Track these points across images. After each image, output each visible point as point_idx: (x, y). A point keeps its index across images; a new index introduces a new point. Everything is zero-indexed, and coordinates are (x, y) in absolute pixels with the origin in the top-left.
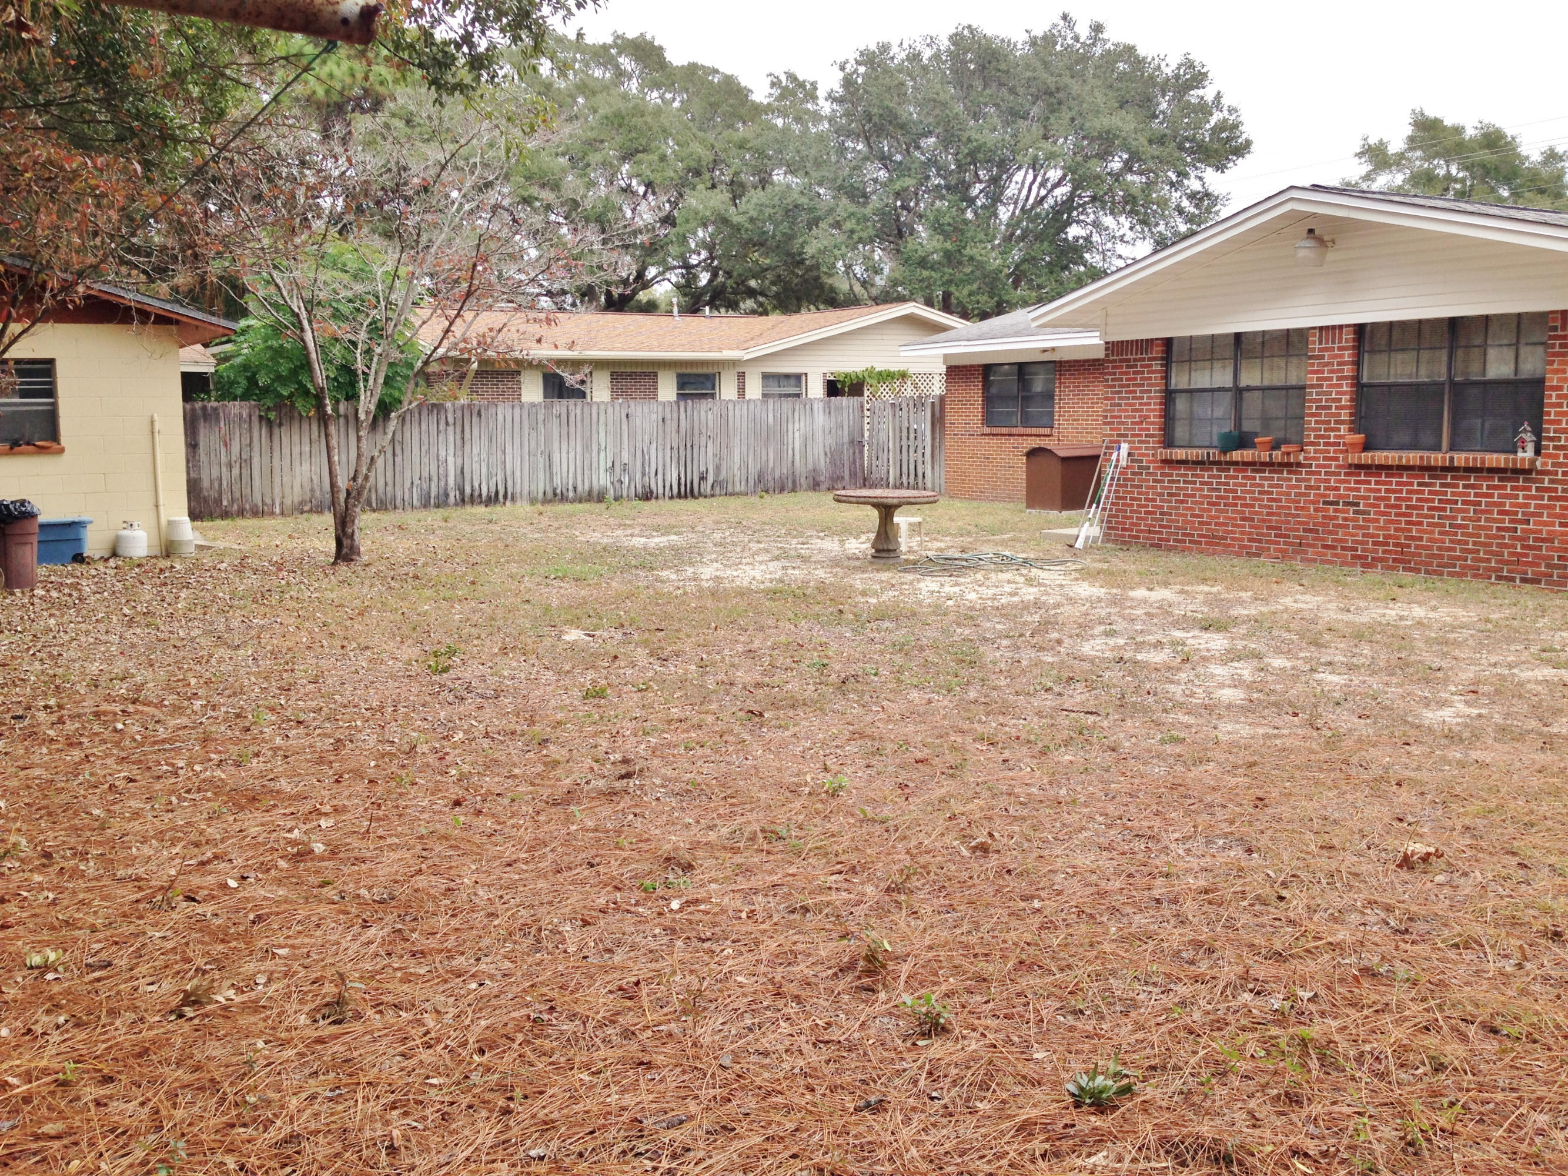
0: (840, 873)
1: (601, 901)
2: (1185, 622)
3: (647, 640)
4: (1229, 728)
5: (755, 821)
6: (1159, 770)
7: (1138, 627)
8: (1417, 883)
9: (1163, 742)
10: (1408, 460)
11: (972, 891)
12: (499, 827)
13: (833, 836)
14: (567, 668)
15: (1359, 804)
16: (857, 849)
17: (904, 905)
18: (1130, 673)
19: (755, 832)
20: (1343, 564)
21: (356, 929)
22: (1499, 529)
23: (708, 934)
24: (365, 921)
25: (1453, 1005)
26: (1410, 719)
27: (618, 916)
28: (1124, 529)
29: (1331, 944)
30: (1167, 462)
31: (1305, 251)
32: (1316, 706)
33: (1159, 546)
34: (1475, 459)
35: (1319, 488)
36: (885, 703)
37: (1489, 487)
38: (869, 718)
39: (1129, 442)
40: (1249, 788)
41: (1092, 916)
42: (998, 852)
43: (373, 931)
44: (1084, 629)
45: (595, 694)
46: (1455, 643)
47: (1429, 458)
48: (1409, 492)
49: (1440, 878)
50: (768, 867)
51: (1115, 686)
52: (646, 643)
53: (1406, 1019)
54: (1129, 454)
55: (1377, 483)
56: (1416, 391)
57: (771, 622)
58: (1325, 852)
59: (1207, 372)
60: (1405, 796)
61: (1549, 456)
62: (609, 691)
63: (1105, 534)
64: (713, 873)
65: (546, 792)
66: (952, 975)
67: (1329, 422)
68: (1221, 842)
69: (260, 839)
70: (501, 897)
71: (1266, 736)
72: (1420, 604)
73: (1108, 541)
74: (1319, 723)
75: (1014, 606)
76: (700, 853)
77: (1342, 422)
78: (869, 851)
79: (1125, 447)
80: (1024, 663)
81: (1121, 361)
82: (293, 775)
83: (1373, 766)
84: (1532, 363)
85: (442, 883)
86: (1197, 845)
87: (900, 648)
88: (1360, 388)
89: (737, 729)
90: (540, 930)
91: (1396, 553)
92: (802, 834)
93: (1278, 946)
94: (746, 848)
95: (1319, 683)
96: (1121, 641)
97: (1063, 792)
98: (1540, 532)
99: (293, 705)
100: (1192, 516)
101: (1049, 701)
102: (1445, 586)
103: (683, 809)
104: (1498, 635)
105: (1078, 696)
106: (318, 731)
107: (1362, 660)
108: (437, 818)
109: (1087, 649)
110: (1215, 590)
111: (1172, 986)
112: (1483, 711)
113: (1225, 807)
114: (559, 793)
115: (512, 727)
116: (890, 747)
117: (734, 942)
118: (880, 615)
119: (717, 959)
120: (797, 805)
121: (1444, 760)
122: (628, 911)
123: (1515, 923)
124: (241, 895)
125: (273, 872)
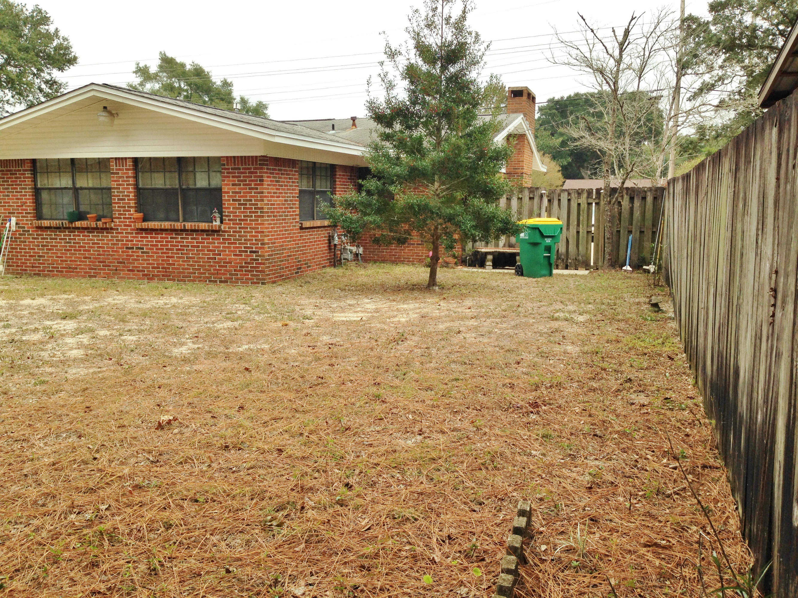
2: (53, 316)
4: (74, 371)
6: (32, 401)
7: (25, 321)
8: (165, 435)
9: (35, 385)
10: (165, 226)
15: (140, 401)
18: (19, 348)
20: (139, 279)
22: (208, 258)
25: (177, 493)
26: (167, 354)
28: (17, 266)
29: (120, 477)
30: (39, 228)
31: (103, 118)
32: (121, 353)
33: (39, 275)
34: (195, 226)
35: (123, 241)
37: (202, 239)
39: (16, 217)
40: (82, 402)
46: (190, 314)
47: (174, 225)
48: (166, 242)
49: (176, 431)
53: (155, 506)
54: (17, 224)
55: (151, 237)
56: (165, 192)
58: (120, 430)
59: (58, 179)
60: (162, 393)
61: (227, 224)
63: (6, 269)
67: (125, 207)
68: (64, 435)
71: (94, 373)
72: (175, 296)
73: (8, 273)
74: (122, 362)
77: (132, 207)
79: (14, 220)
81: (7, 171)
83: (147, 380)
84: (216, 181)
86: (51, 440)
88: (139, 191)
91: (163, 272)
93: (91, 485)
95: (124, 341)
96: (14, 330)
98: (226, 259)
100: (57, 257)
102: (187, 287)
104: (209, 309)
107: (146, 327)
110: (70, 297)
111: (31, 522)
112: (200, 346)
113: (68, 415)
121: (182, 372)
123: (209, 445)
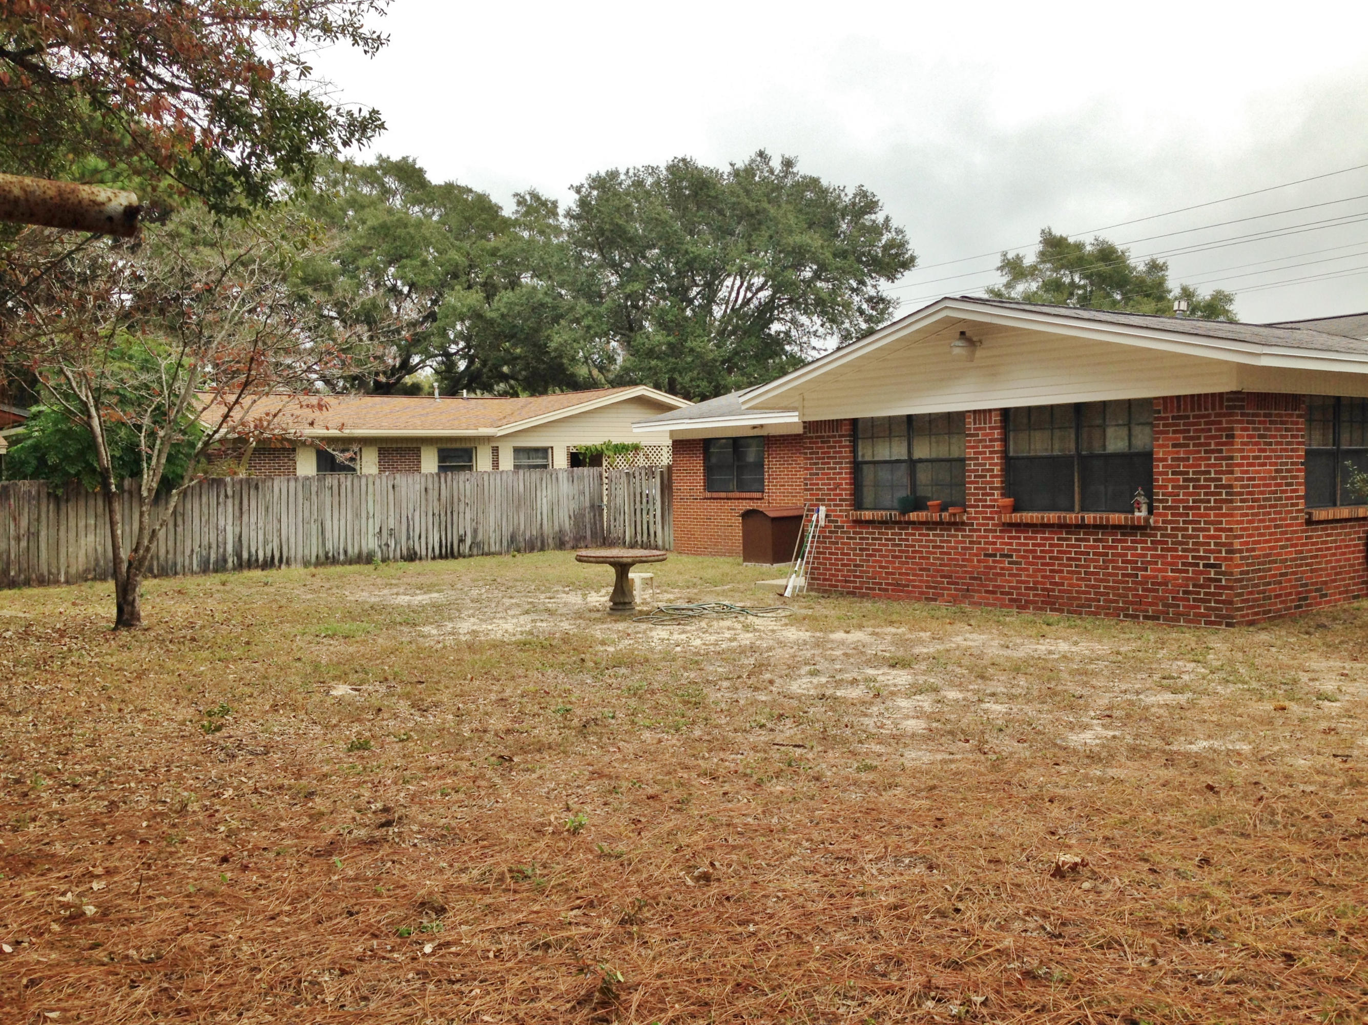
0: (579, 907)
1: (360, 949)
2: (877, 661)
3: (409, 693)
4: (913, 755)
5: (503, 861)
6: (855, 796)
7: (838, 667)
8: (1068, 890)
9: (858, 770)
10: (1049, 519)
11: (696, 919)
12: (263, 882)
13: (573, 872)
14: (334, 722)
15: (1020, 820)
16: (595, 884)
17: (636, 936)
18: (832, 709)
19: (503, 873)
20: (1002, 606)
21: (125, 989)
22: (1124, 575)
23: (458, 976)
24: (132, 981)
25: (1100, 1002)
26: (1059, 742)
27: (375, 963)
28: (825, 580)
29: (998, 950)
30: (858, 522)
31: (959, 349)
32: (983, 733)
33: (853, 594)
34: (1101, 518)
35: (980, 543)
36: (621, 744)
37: (1113, 541)
38: (606, 759)
39: (826, 506)
40: (930, 810)
41: (799, 937)
42: (719, 880)
43: (139, 992)
44: (791, 671)
45: (359, 746)
46: (1094, 674)
47: (1065, 518)
48: (1051, 545)
49: (1086, 885)
50: (514, 905)
51: (818, 721)
52: (408, 696)
53: (1061, 1017)
54: (827, 516)
55: (1025, 538)
56: (1052, 462)
57: (521, 672)
58: (992, 866)
59: (887, 447)
60: (1056, 811)
61: (1160, 515)
62: (372, 743)
63: (809, 584)
64: (464, 915)
65: (311, 844)
66: (678, 1001)
67: (985, 488)
68: (907, 861)
69: (35, 904)
70: (264, 951)
71: (944, 762)
72: (1065, 639)
73: (812, 590)
74: (986, 747)
75: (733, 651)
76: (452, 896)
77: (996, 488)
78: (605, 885)
79: (823, 509)
80: (742, 702)
81: (817, 437)
82: (67, 838)
83: (1030, 785)
84: (1142, 439)
85: (207, 940)
86: (887, 865)
87: (634, 693)
88: (1009, 463)
89: (489, 773)
90: (300, 982)
91: (1044, 596)
92: (545, 872)
93: (955, 955)
94: (495, 888)
95: (986, 711)
96: (823, 680)
97: (775, 820)
98: (1157, 577)
99: (70, 769)
100: (881, 567)
101: (763, 737)
102: (1084, 624)
103: (437, 854)
104: (1127, 666)
105: (788, 731)
106: (93, 794)
107: (1020, 691)
108: (205, 875)
109: (796, 687)
110: (900, 631)
111: (867, 999)
112: (1117, 733)
113: (910, 828)
114: (323, 843)
115: (280, 781)
116: (625, 784)
117: (481, 982)
118: (618, 662)
119: (466, 1000)
120: (542, 844)
121: (1086, 777)
122: (384, 958)
123: (1148, 923)
124: (16, 959)
125: (46, 936)
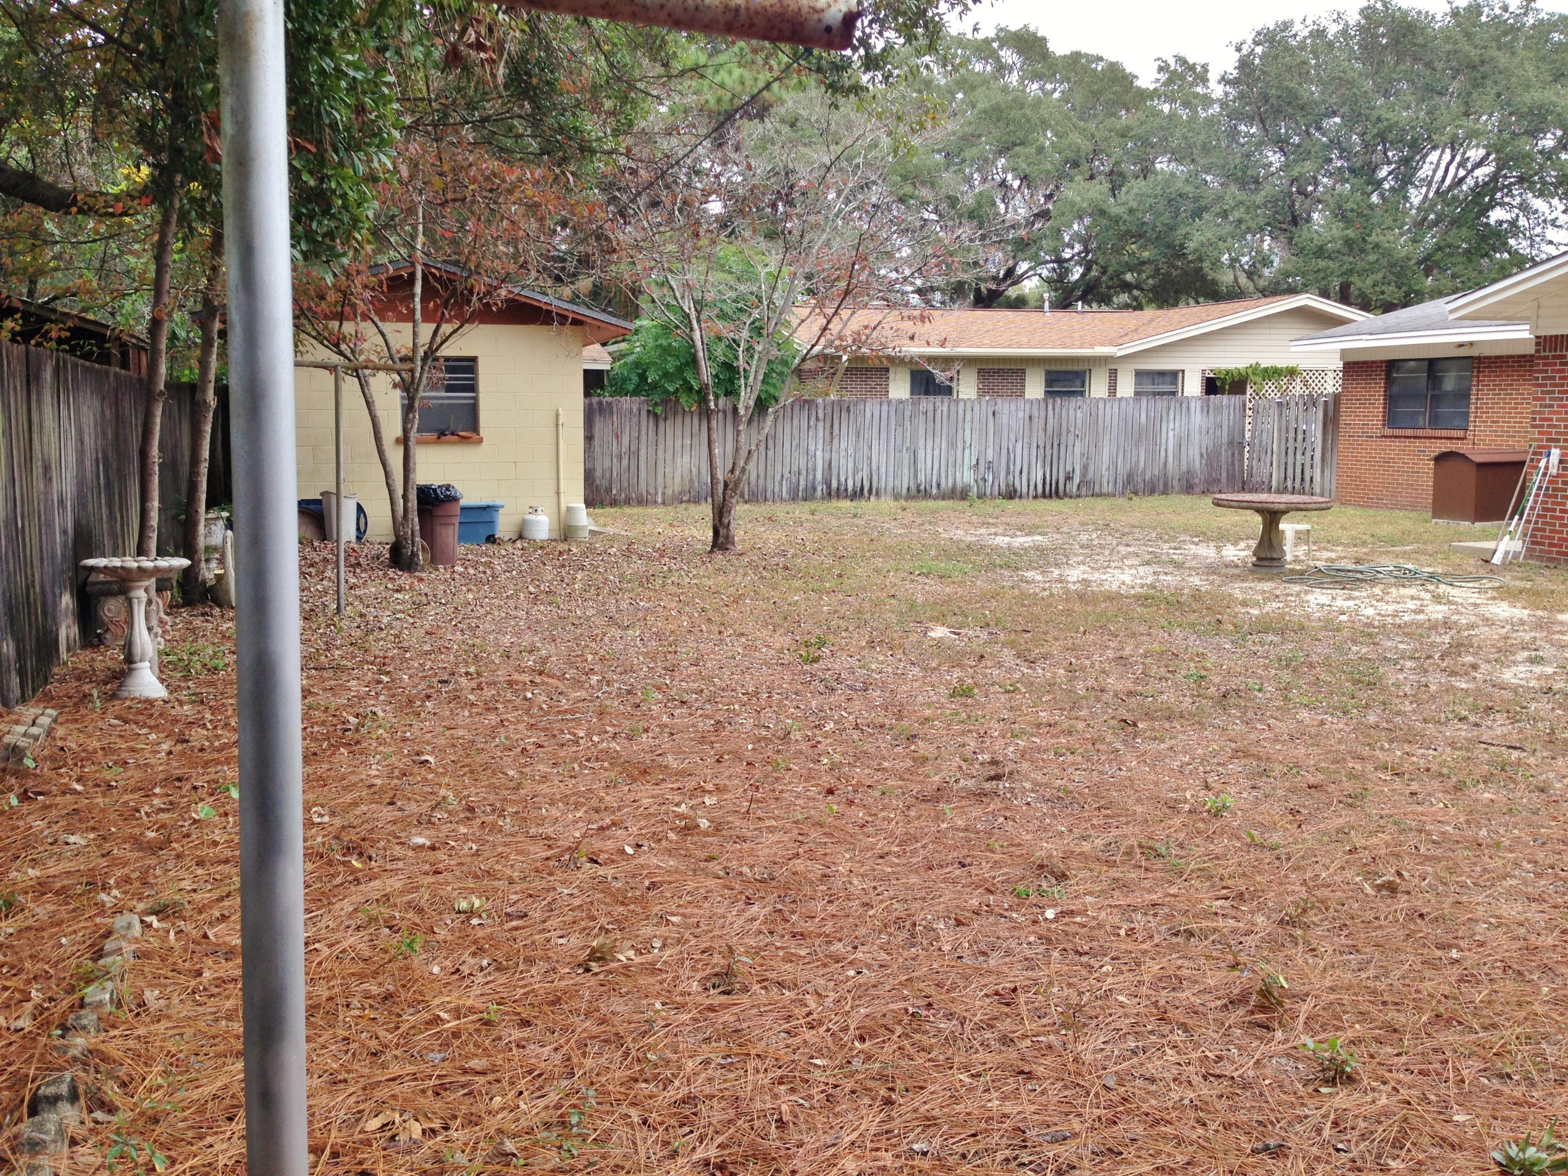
0: (1227, 898)
1: (975, 902)
3: (1013, 641)
5: (1132, 835)
11: (1379, 933)
12: (870, 819)
13: (1218, 858)
14: (934, 665)
16: (1244, 874)
17: (1301, 941)
18: (1561, 705)
19: (1132, 846)
21: (741, 905)
23: (1086, 948)
24: (748, 898)
27: (991, 919)
28: (1551, 545)
36: (1271, 721)
38: (1253, 736)
39: (1561, 448)
41: (1520, 973)
42: (1408, 893)
43: (755, 909)
44: (1504, 653)
45: (962, 692)
50: (1147, 884)
51: (1543, 720)
52: (1012, 645)
54: (1561, 462)
57: (1143, 629)
62: (976, 691)
63: (1529, 550)
64: (1088, 885)
65: (916, 788)
66: (1358, 1022)
69: (652, 810)
70: (875, 888)
73: (1532, 557)
75: (1419, 625)
76: (1074, 863)
78: (1258, 878)
79: (1556, 454)
80: (1433, 688)
82: (678, 752)
85: (818, 869)
87: (1287, 664)
89: (1109, 738)
90: (914, 925)
92: (1183, 853)
94: (1123, 863)
96: (1549, 670)
97: (1483, 833)
99: (678, 685)
101: (1464, 732)
103: (1054, 816)
105: (1498, 727)
106: (700, 712)
108: (811, 804)
109: (1508, 675)
114: (929, 790)
115: (881, 720)
116: (1278, 769)
117: (1113, 959)
118: (1263, 626)
119: (1096, 975)
120: (1177, 821)
122: (1002, 916)
124: (637, 862)
125: (664, 842)
